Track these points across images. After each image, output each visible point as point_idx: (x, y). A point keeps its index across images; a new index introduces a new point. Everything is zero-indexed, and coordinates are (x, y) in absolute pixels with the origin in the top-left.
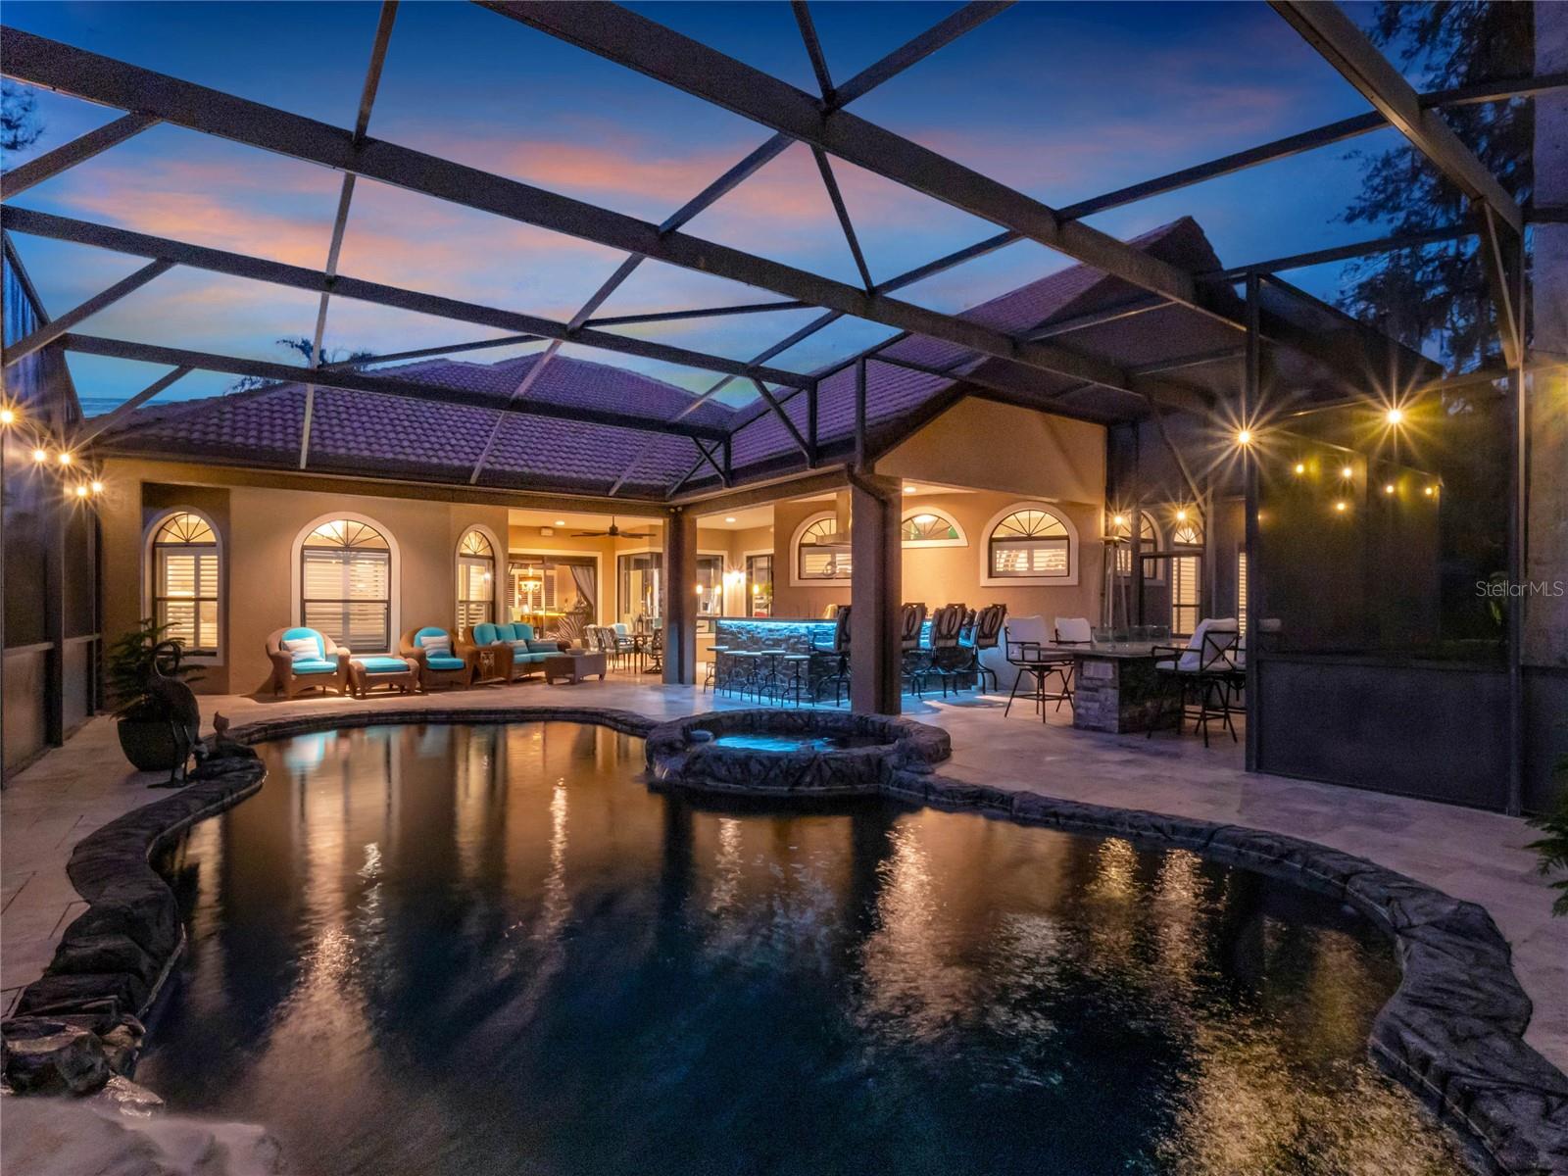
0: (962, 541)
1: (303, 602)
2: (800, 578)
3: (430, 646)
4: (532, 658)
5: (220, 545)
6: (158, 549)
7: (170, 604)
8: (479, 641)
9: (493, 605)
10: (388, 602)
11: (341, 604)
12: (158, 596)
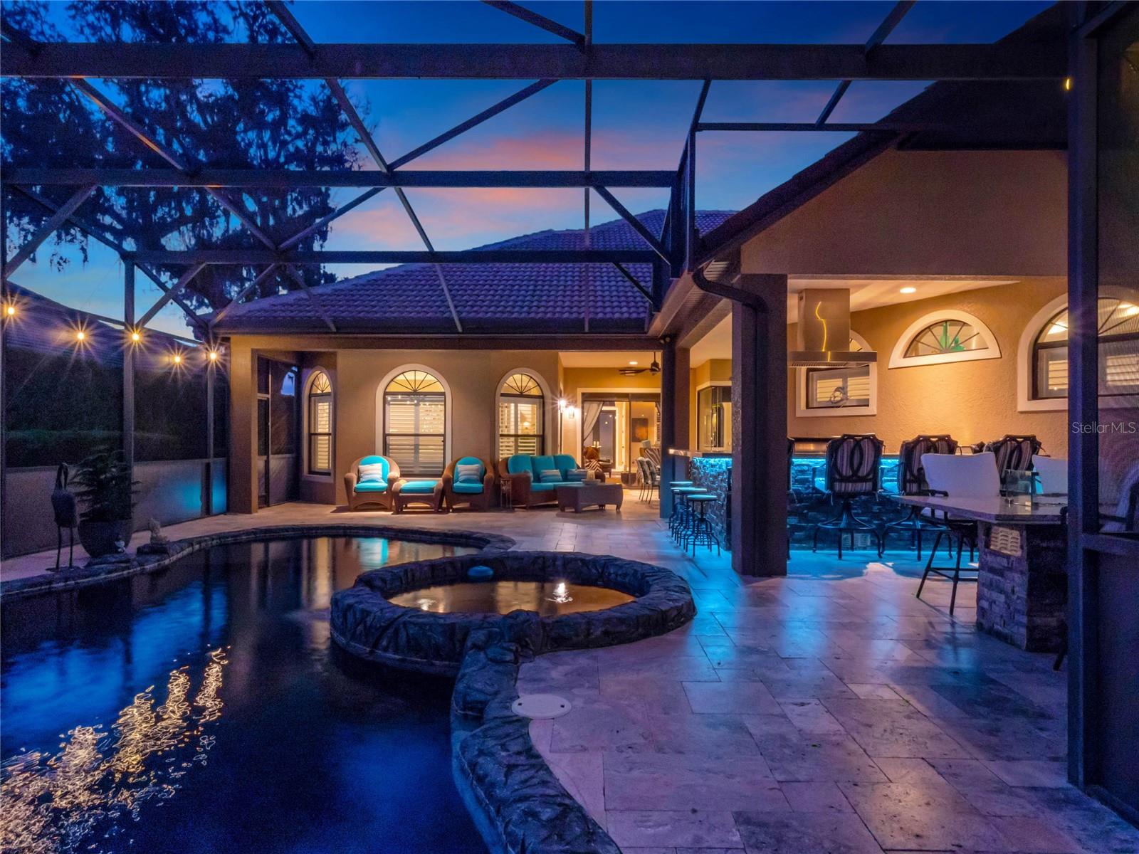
0: (993, 352)
1: (385, 435)
2: (808, 407)
3: (462, 473)
4: (555, 485)
5: (332, 394)
6: (313, 399)
7: (320, 437)
8: (510, 469)
9: (542, 438)
10: (444, 435)
11: (413, 438)
12: (312, 431)
